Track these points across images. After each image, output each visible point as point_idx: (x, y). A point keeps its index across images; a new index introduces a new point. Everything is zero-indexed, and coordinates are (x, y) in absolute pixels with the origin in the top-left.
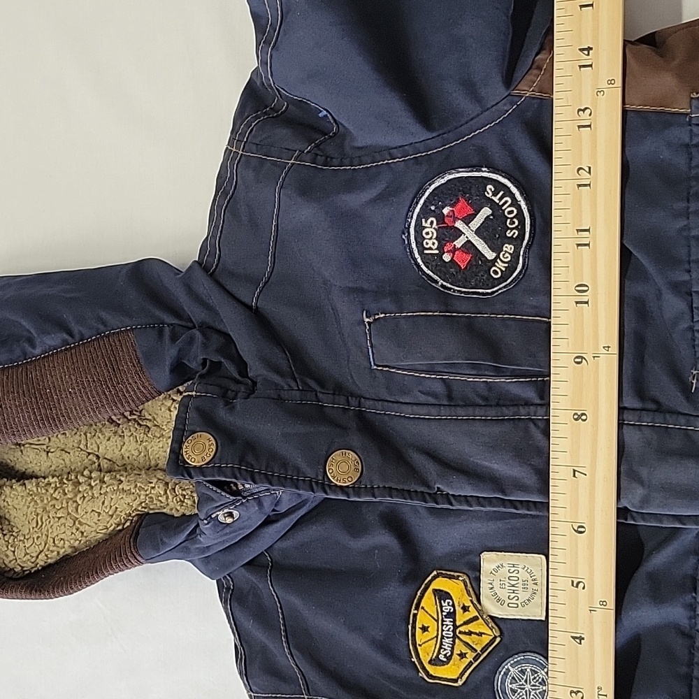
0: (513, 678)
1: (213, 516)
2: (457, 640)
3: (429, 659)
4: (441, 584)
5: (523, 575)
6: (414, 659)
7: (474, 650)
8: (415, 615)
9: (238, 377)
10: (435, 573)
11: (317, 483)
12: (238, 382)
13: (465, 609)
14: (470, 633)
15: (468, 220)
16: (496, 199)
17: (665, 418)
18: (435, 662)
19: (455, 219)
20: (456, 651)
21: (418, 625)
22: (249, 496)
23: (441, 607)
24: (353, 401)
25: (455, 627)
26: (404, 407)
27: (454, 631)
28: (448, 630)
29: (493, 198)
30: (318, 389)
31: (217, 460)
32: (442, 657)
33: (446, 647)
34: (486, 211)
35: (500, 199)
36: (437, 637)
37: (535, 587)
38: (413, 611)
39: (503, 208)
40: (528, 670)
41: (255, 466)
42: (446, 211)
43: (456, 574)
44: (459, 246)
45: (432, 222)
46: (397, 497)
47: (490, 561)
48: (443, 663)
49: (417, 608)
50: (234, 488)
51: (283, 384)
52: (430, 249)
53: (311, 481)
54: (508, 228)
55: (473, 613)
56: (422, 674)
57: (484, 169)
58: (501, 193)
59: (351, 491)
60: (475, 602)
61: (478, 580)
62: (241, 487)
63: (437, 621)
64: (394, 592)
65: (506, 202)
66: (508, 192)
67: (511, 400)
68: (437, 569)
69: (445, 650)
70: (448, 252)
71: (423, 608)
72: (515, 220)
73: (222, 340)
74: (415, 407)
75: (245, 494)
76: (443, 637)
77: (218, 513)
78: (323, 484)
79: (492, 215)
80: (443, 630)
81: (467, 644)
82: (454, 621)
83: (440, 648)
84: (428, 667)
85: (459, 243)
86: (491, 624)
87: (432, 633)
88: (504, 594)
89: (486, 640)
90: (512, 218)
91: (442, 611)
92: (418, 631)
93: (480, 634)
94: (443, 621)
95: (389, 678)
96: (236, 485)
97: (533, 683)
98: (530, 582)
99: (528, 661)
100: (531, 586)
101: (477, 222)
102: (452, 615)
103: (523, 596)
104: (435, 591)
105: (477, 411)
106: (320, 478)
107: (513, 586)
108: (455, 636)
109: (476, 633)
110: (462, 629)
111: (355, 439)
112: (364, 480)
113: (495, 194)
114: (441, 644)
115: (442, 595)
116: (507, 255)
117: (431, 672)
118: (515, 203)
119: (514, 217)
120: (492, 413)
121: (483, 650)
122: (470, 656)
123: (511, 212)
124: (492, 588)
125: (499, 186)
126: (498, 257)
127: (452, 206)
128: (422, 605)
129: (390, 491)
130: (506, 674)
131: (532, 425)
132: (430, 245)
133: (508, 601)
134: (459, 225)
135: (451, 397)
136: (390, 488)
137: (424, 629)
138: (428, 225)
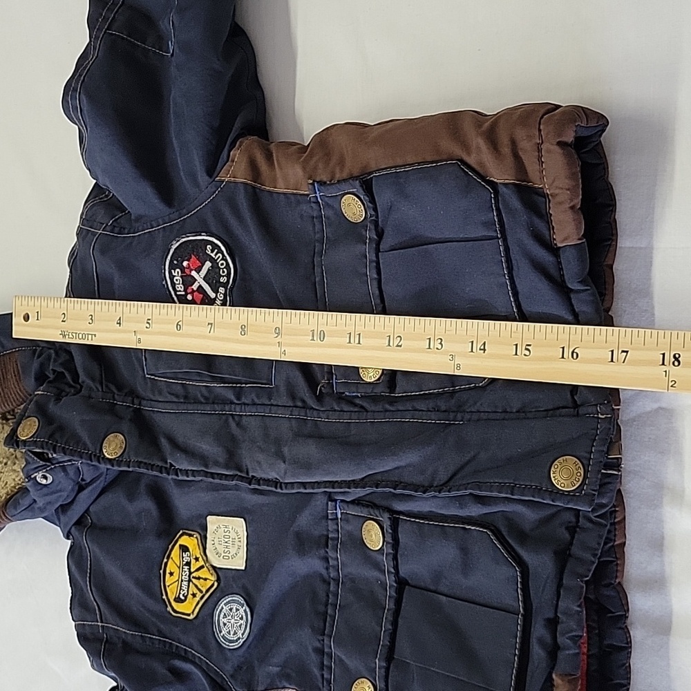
0: (225, 614)
1: (33, 476)
2: (191, 583)
3: (174, 597)
4: (184, 541)
5: (233, 535)
6: (164, 597)
7: (201, 591)
8: (166, 564)
9: (72, 383)
10: (181, 532)
11: (95, 455)
12: (71, 386)
13: (197, 559)
14: (199, 578)
15: (198, 270)
16: (213, 255)
17: (306, 413)
18: (178, 600)
19: (191, 270)
20: (190, 592)
21: (168, 571)
22: (57, 463)
23: (183, 557)
24: (136, 401)
25: (190, 573)
26: (160, 405)
27: (189, 576)
28: (186, 575)
29: (211, 254)
30: (116, 391)
31: (35, 436)
32: (181, 597)
33: (184, 588)
34: (208, 264)
35: (216, 255)
36: (178, 580)
37: (239, 544)
38: (165, 560)
39: (218, 261)
40: (234, 608)
41: (59, 442)
42: (185, 264)
43: (193, 533)
44: (195, 289)
45: (178, 272)
46: (143, 468)
47: (213, 523)
48: (183, 601)
49: (168, 558)
50: (46, 456)
51: (94, 387)
52: (180, 291)
53: (91, 454)
54: (221, 276)
55: (201, 563)
56: (169, 609)
57: (203, 234)
58: (216, 250)
59: (115, 463)
60: (202, 554)
61: (206, 538)
62: (50, 456)
63: (179, 568)
64: (152, 543)
65: (219, 257)
66: (220, 251)
67: (223, 400)
68: (183, 529)
69: (183, 590)
70: (190, 293)
71: (172, 558)
72: (225, 270)
73: (67, 357)
74: (166, 404)
75: (54, 462)
76: (182, 581)
77: (36, 474)
78: (99, 456)
79: (211, 267)
80: (182, 575)
81: (196, 586)
82: (190, 569)
83: (181, 589)
84: (174, 604)
85: (195, 287)
86: (212, 571)
87: (176, 577)
88: (221, 549)
89: (209, 583)
90: (223, 269)
91: (183, 561)
92: (168, 575)
93: (206, 579)
94: (183, 568)
95: (149, 611)
96: (47, 454)
97: (236, 618)
98: (237, 540)
99: (234, 601)
100: (237, 543)
101: (204, 272)
102: (188, 564)
103: (233, 551)
104: (180, 546)
105: (200, 407)
106: (98, 452)
107: (226, 542)
108: (190, 581)
109: (202, 578)
110: (194, 575)
111: (125, 426)
112: (125, 455)
113: (212, 251)
114: (181, 586)
115: (184, 549)
116: (221, 295)
117: (175, 608)
118: (224, 259)
119: (225, 268)
120: (208, 409)
121: (207, 591)
122: (199, 595)
123: (222, 264)
124: (213, 544)
125: (215, 246)
126: (217, 296)
127: (188, 260)
128: (172, 556)
129: (139, 464)
130: (221, 611)
131: (231, 419)
132: (180, 289)
133: (223, 554)
134: (194, 273)
135: (187, 398)
136: (141, 462)
137: (171, 574)
138: (176, 274)
